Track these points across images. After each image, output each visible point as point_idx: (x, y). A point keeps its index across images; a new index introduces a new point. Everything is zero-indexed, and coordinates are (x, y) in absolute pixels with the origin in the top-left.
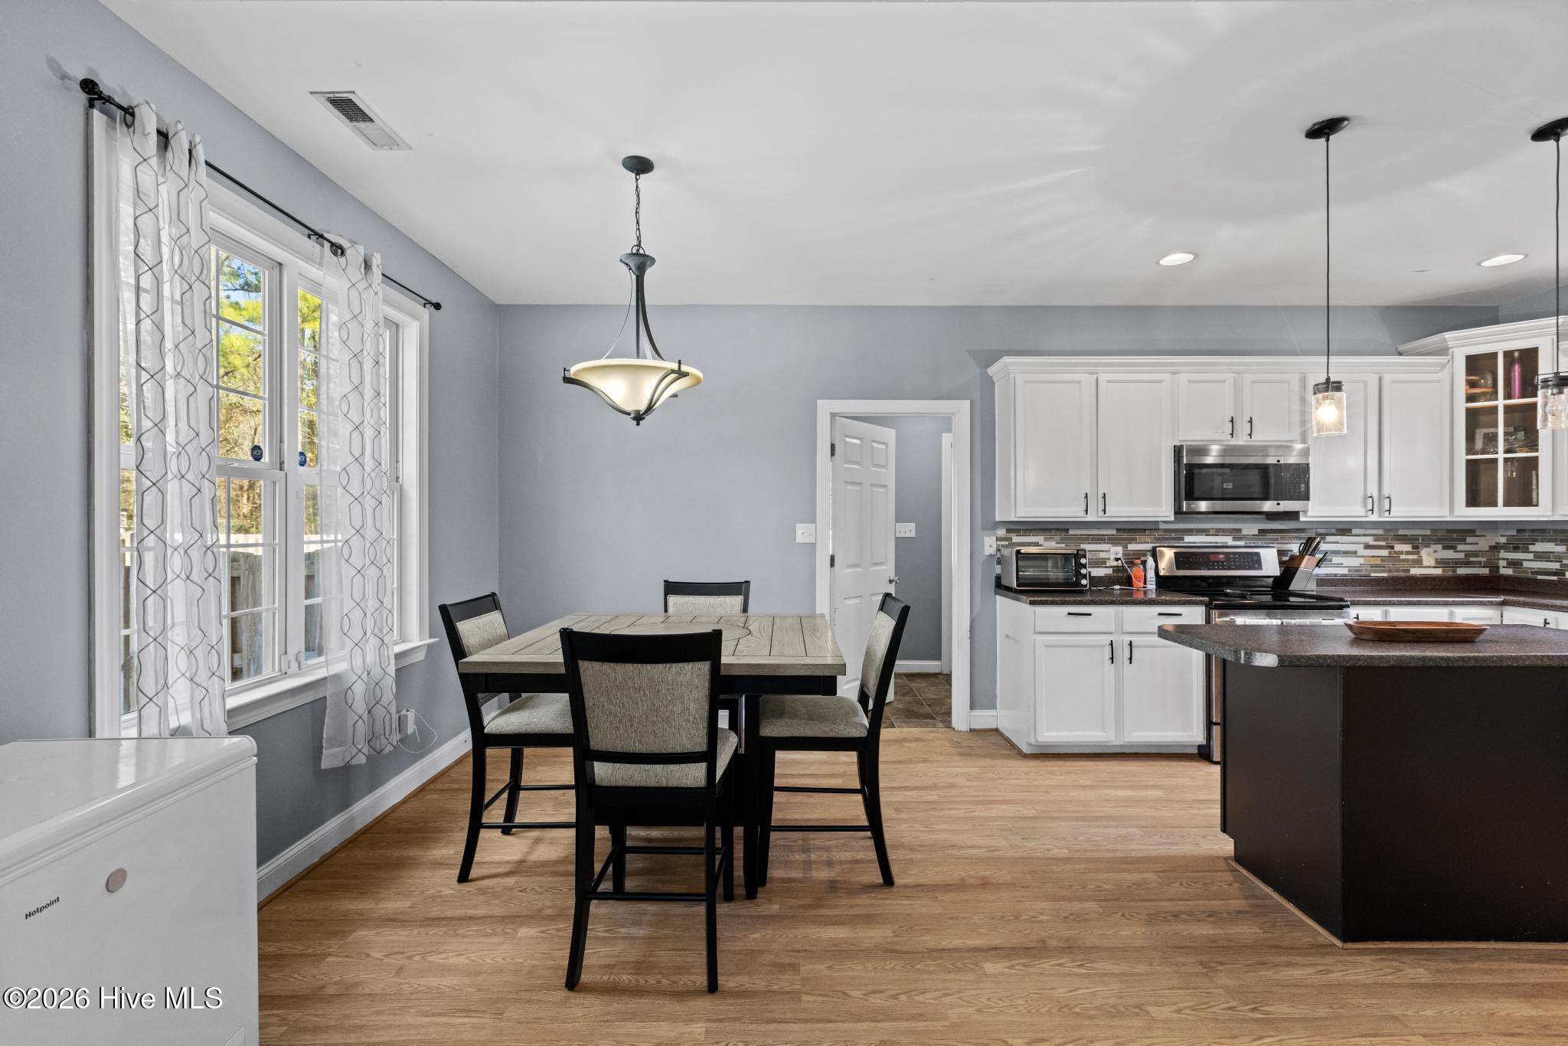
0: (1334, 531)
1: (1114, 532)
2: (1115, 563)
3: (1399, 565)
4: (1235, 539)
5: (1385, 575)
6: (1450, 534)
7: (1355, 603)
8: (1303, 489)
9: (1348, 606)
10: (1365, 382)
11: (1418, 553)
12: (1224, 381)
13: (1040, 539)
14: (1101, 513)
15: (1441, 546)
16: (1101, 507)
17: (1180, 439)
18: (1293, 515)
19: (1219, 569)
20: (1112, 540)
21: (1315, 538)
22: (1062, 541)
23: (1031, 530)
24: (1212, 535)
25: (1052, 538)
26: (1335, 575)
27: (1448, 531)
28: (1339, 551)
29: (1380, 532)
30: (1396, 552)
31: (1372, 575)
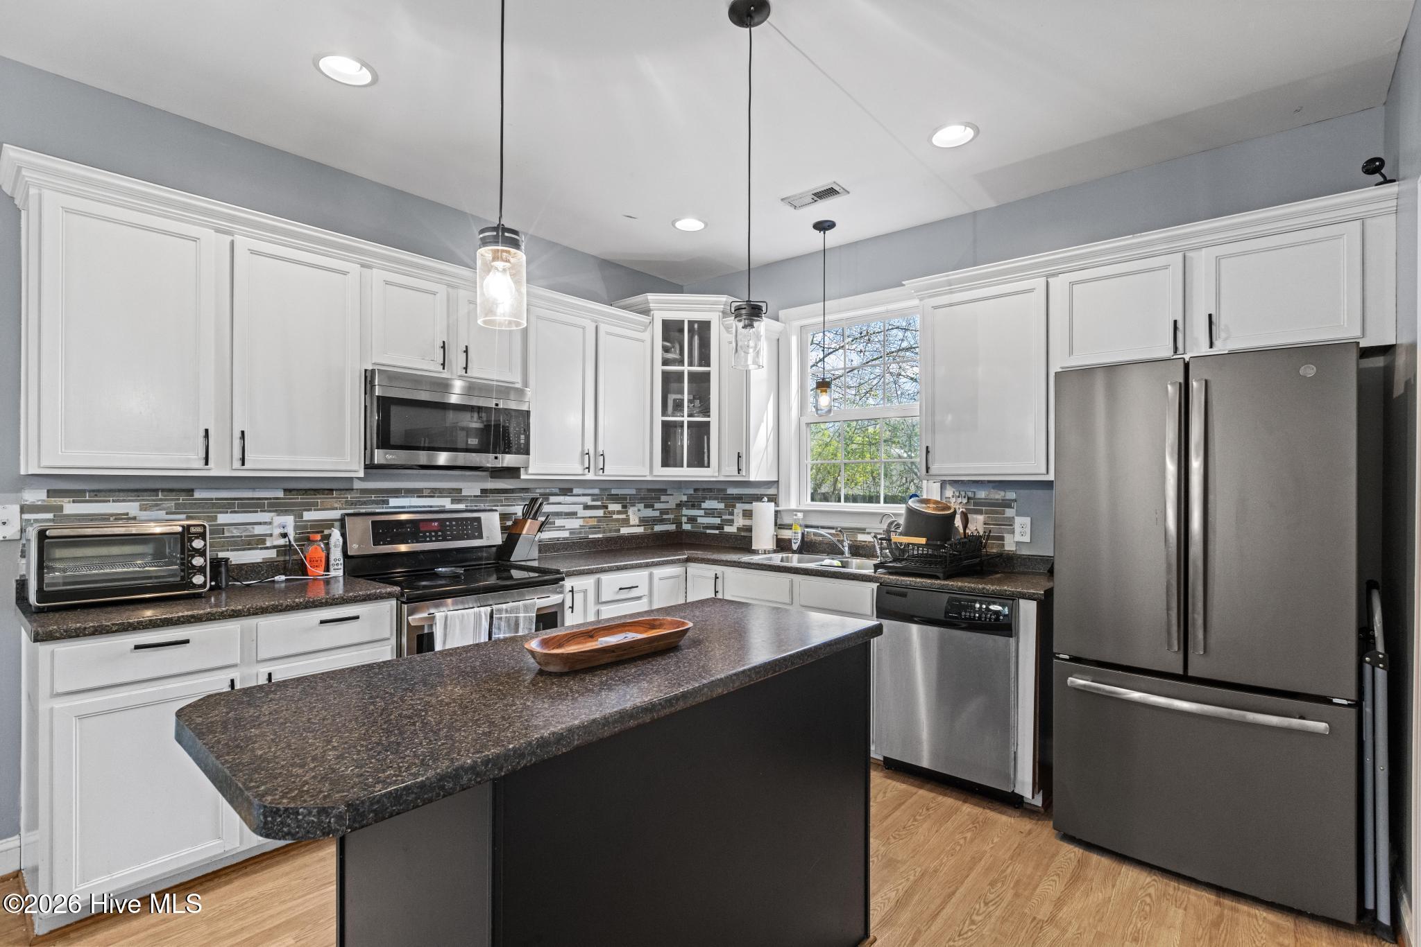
0: (557, 491)
1: (280, 494)
2: (282, 542)
3: (613, 526)
4: (453, 502)
5: (600, 536)
6: (650, 493)
7: (571, 574)
8: (522, 441)
9: (563, 579)
10: (584, 328)
11: (626, 512)
12: (434, 294)
13: (132, 508)
14: (237, 464)
15: (643, 505)
16: (237, 454)
17: (373, 362)
18: (513, 472)
19: (431, 541)
20: (277, 507)
21: (537, 499)
22: (179, 509)
23: (111, 491)
24: (426, 497)
25: (157, 505)
26: (558, 539)
27: (649, 490)
28: (562, 512)
29: (596, 491)
30: (609, 512)
31: (591, 536)
